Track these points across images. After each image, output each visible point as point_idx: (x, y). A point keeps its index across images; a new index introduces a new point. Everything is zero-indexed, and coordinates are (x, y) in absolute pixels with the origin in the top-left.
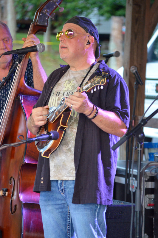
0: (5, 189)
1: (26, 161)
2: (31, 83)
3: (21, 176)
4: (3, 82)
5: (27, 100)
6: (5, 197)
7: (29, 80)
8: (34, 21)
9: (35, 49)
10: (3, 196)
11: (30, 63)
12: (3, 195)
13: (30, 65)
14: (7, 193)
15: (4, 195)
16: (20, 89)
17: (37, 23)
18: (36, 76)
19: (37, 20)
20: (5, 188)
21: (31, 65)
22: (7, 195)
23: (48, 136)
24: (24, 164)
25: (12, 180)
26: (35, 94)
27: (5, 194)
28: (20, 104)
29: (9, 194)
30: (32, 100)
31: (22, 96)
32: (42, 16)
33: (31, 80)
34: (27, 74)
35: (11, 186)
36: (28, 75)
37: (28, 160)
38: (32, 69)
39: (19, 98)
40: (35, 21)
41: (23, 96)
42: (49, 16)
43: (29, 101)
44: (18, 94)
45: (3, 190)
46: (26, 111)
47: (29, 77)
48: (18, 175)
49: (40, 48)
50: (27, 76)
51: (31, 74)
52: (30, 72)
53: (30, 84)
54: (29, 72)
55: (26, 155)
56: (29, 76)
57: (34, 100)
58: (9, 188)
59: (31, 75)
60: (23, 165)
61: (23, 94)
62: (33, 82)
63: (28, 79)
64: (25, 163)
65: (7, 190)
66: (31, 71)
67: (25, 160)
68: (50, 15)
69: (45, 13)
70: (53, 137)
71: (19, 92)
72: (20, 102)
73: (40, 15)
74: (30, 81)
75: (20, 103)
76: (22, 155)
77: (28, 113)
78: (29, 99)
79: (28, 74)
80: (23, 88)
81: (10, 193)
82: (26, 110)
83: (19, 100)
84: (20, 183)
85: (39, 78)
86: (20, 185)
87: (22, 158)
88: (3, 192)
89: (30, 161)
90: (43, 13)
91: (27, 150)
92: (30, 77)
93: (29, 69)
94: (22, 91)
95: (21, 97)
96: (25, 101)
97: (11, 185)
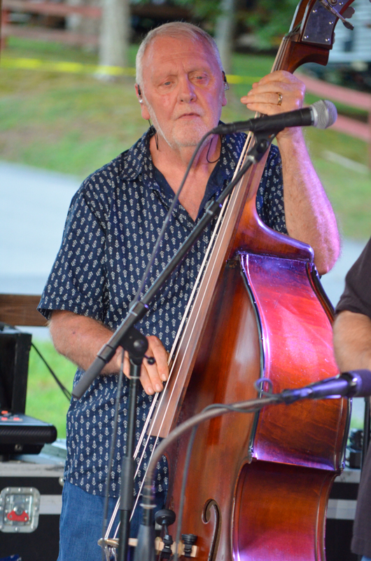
0: (189, 537)
1: (257, 455)
2: (275, 218)
3: (238, 498)
4: (209, 217)
5: (261, 269)
6: (187, 559)
7: (270, 208)
8: (293, 31)
9: (304, 117)
10: (182, 556)
11: (272, 158)
12: (183, 554)
13: (272, 164)
14: (195, 548)
15: (185, 556)
16: (243, 235)
17: (301, 37)
18: (291, 196)
19: (302, 28)
20: (188, 534)
21: (277, 163)
22: (194, 555)
23: (344, 383)
24: (250, 463)
25: (212, 510)
26: (287, 251)
27: (188, 551)
28: (242, 281)
29: (200, 553)
30: (276, 270)
31: (247, 256)
32: (316, 15)
33: (275, 209)
34: (262, 189)
35: (207, 529)
36: (264, 192)
37: (263, 451)
38: (280, 177)
39: (239, 262)
40: (296, 29)
41: (250, 257)
42: (338, 15)
43: (267, 272)
44: (237, 251)
45: (184, 540)
46: (258, 301)
47: (268, 201)
48: (229, 496)
49: (321, 114)
50: (263, 196)
51: (276, 191)
52: (272, 184)
53: (273, 222)
54: (268, 185)
55: (257, 435)
56: (270, 197)
57: (281, 269)
58: (202, 534)
59: (274, 192)
60: (246, 465)
61: (249, 251)
62: (282, 215)
63: (264, 206)
64: (255, 458)
65: (196, 541)
66: (275, 180)
67: (252, 451)
68: (341, 13)
69: (328, 8)
70: (359, 388)
71: (239, 244)
72: (242, 273)
73: (313, 14)
74: (273, 212)
75: (241, 277)
76: (246, 434)
77: (264, 310)
78: (268, 265)
79: (267, 190)
80: (250, 233)
81: (203, 549)
82: (260, 300)
83: (238, 268)
84: (236, 520)
85: (300, 201)
86: (236, 528)
87: (245, 445)
88: (184, 545)
89: (268, 453)
90: (320, 7)
91: (260, 420)
92: (273, 199)
93: (270, 174)
94: (247, 241)
95: (245, 261)
96: (257, 272)
97: (209, 523)
